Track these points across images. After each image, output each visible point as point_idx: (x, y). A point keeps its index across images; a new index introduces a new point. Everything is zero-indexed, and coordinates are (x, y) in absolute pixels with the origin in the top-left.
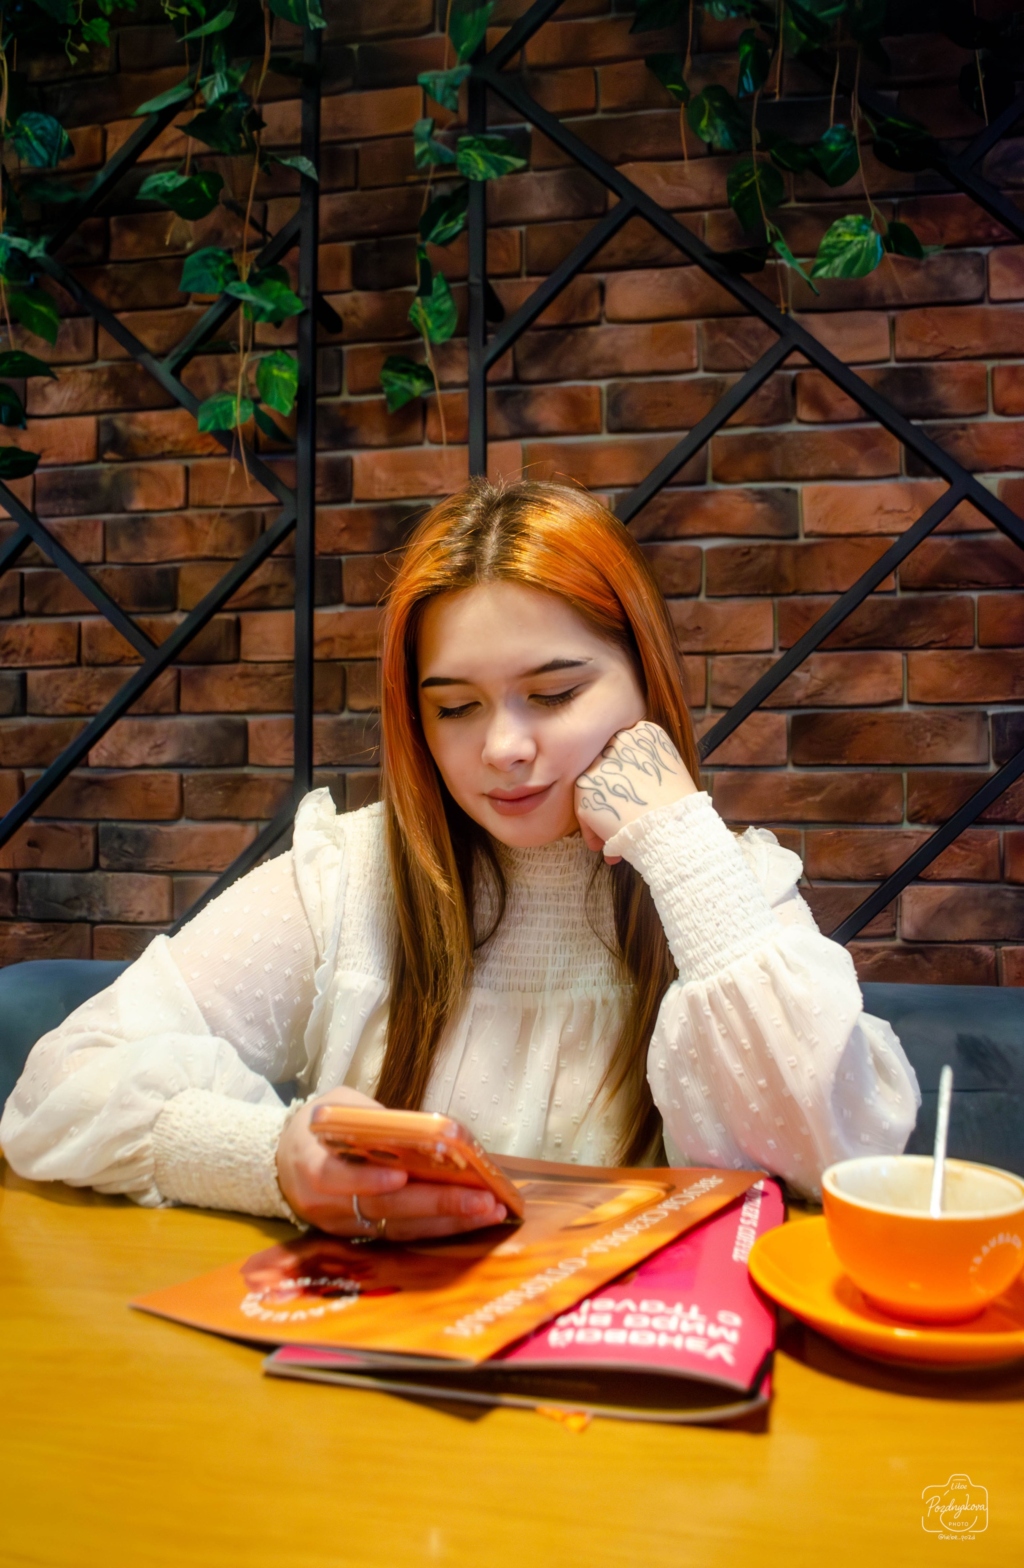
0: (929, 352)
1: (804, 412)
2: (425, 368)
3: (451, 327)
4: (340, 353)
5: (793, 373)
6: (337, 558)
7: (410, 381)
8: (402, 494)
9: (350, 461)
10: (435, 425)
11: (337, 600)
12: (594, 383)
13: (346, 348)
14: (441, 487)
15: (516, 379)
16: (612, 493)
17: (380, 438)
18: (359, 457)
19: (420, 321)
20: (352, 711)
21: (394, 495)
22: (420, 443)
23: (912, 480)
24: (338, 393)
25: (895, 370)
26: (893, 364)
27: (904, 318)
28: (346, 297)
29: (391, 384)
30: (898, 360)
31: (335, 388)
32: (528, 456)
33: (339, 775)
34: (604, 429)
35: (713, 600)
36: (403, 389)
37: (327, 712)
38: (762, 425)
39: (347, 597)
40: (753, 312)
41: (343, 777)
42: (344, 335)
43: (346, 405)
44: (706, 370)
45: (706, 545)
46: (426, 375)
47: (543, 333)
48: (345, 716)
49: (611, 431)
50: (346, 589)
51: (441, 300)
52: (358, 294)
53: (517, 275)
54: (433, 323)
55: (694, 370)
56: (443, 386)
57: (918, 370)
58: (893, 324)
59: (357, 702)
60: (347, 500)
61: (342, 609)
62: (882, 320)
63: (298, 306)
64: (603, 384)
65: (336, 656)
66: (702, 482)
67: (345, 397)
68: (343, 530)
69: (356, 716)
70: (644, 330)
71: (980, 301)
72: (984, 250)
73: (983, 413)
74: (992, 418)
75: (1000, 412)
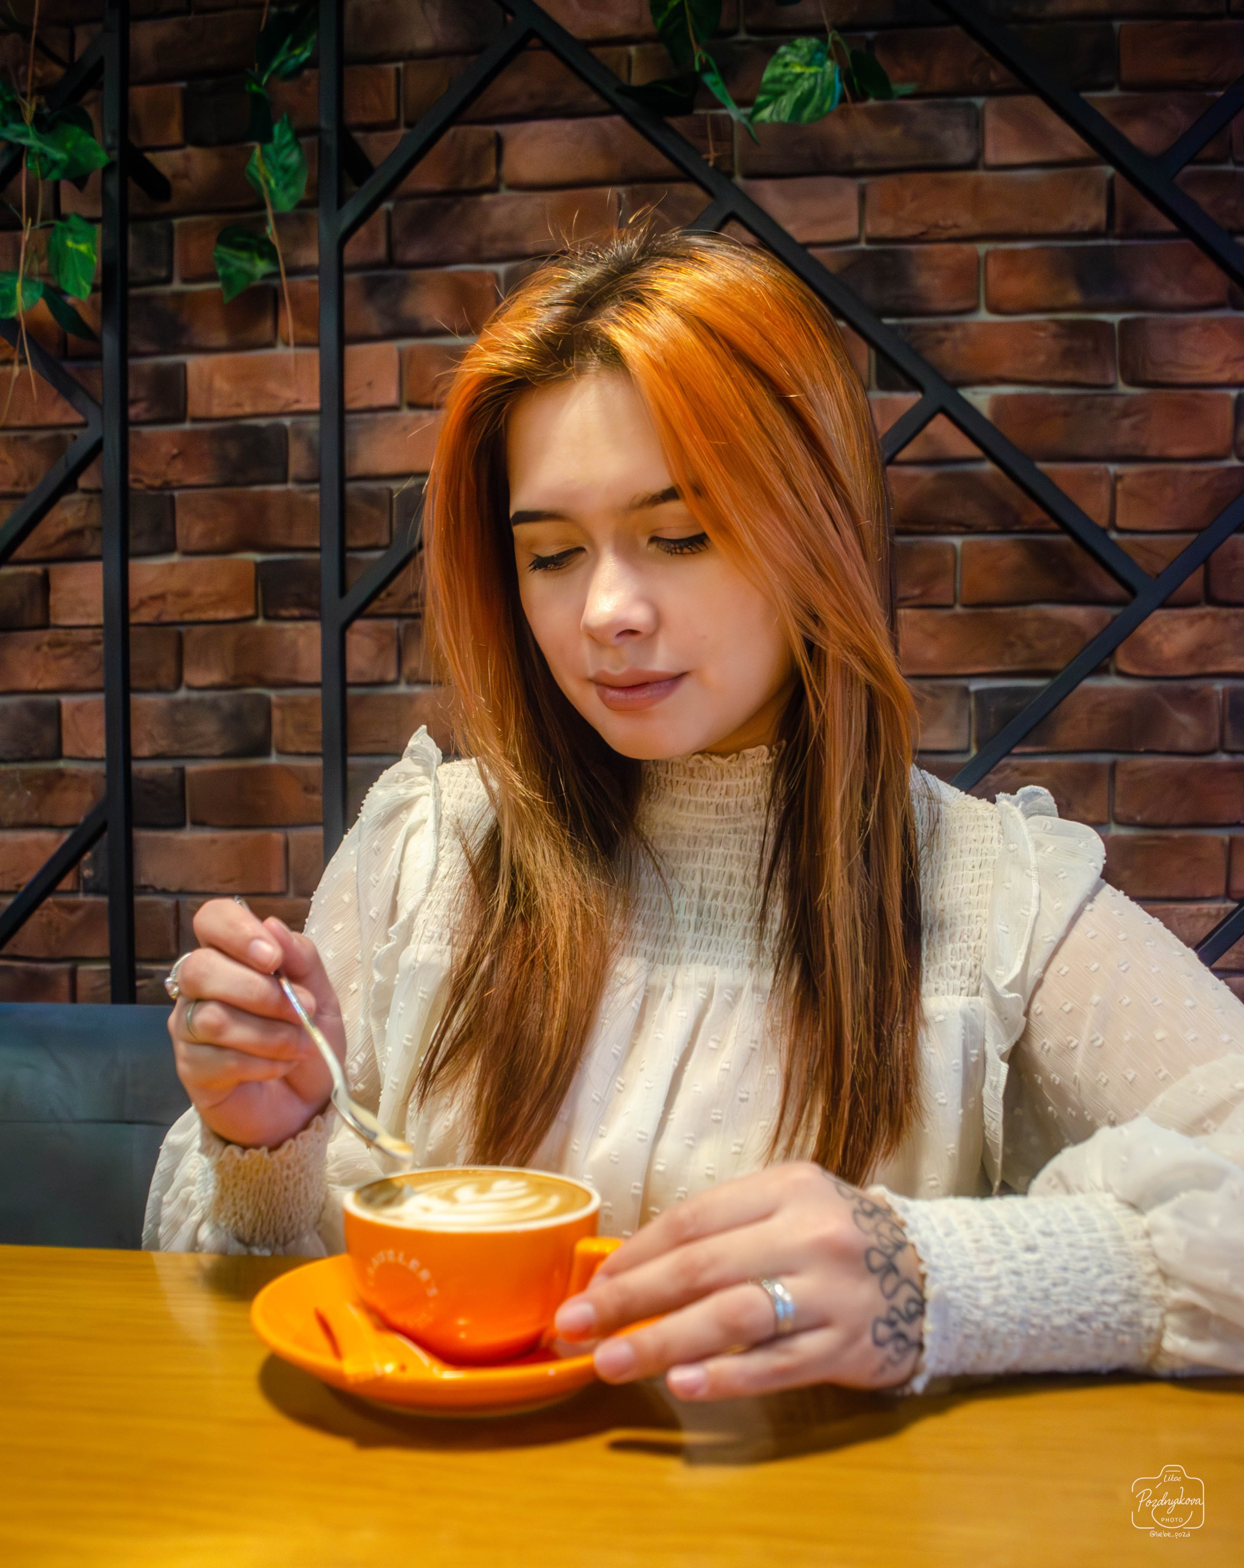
0: (909, 231)
2: (268, 242)
3: (299, 191)
4: (170, 230)
6: (167, 493)
7: (251, 260)
8: (248, 409)
9: (184, 366)
10: (288, 323)
11: (169, 548)
12: (488, 268)
13: (176, 222)
14: (297, 401)
15: (390, 262)
17: (220, 338)
18: (194, 363)
19: (262, 181)
20: (191, 688)
21: (238, 411)
22: (271, 345)
23: (884, 395)
24: (168, 280)
25: (863, 252)
26: (862, 246)
27: (877, 186)
28: (176, 154)
29: (227, 265)
30: (869, 241)
31: (163, 273)
32: (404, 362)
33: (175, 769)
36: (240, 271)
37: (159, 689)
39: (180, 542)
40: (689, 177)
41: (182, 771)
42: (174, 204)
43: (179, 296)
46: (267, 251)
47: (422, 201)
48: (182, 694)
50: (180, 532)
51: (286, 152)
52: (190, 150)
53: (393, 125)
54: (277, 184)
56: (293, 272)
57: (892, 254)
58: (862, 196)
59: (195, 676)
60: (180, 418)
61: (175, 558)
62: (850, 188)
63: (102, 158)
64: (501, 272)
65: (166, 618)
67: (177, 286)
68: (174, 457)
69: (195, 695)
70: (552, 199)
71: (971, 166)
72: (979, 101)
73: (973, 310)
74: (984, 316)
75: (994, 309)
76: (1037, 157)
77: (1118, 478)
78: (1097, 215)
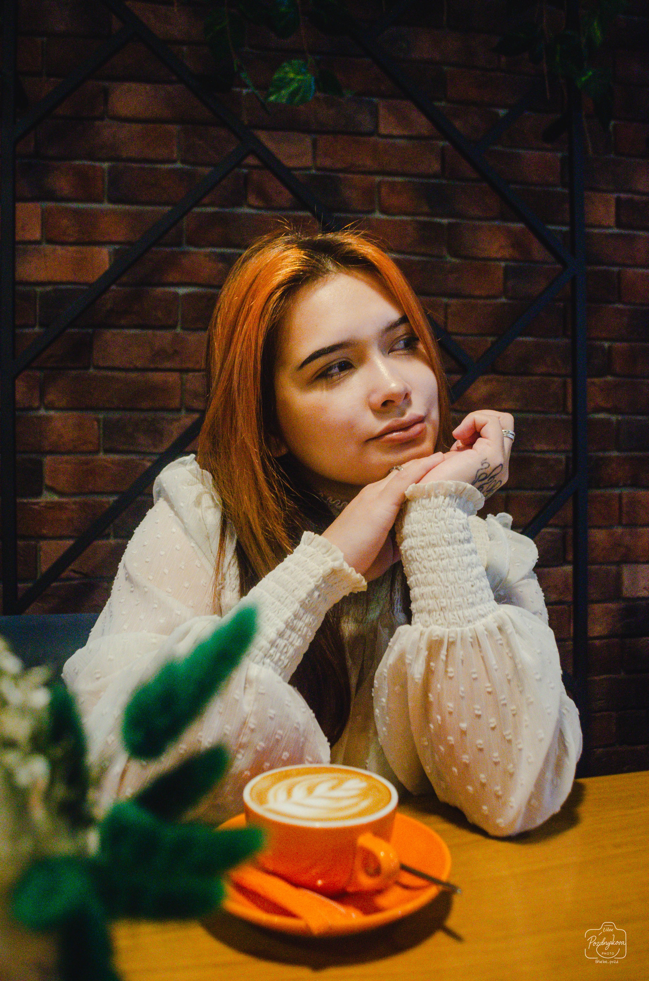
0: (339, 166)
1: (252, 199)
5: (245, 171)
12: (98, 164)
15: (37, 154)
16: (111, 248)
25: (314, 175)
26: (313, 172)
27: (322, 140)
30: (318, 169)
32: (46, 215)
34: (106, 200)
35: (186, 332)
38: (223, 206)
40: (224, 125)
44: (183, 162)
45: (182, 291)
47: (60, 122)
49: (112, 201)
53: (39, 74)
55: (174, 161)
57: (330, 178)
58: (315, 144)
62: (308, 140)
64: (106, 165)
66: (179, 244)
70: (136, 127)
71: (370, 134)
72: (375, 100)
73: (372, 211)
74: (378, 215)
75: (384, 211)
76: (406, 133)
77: (447, 306)
78: (436, 167)
